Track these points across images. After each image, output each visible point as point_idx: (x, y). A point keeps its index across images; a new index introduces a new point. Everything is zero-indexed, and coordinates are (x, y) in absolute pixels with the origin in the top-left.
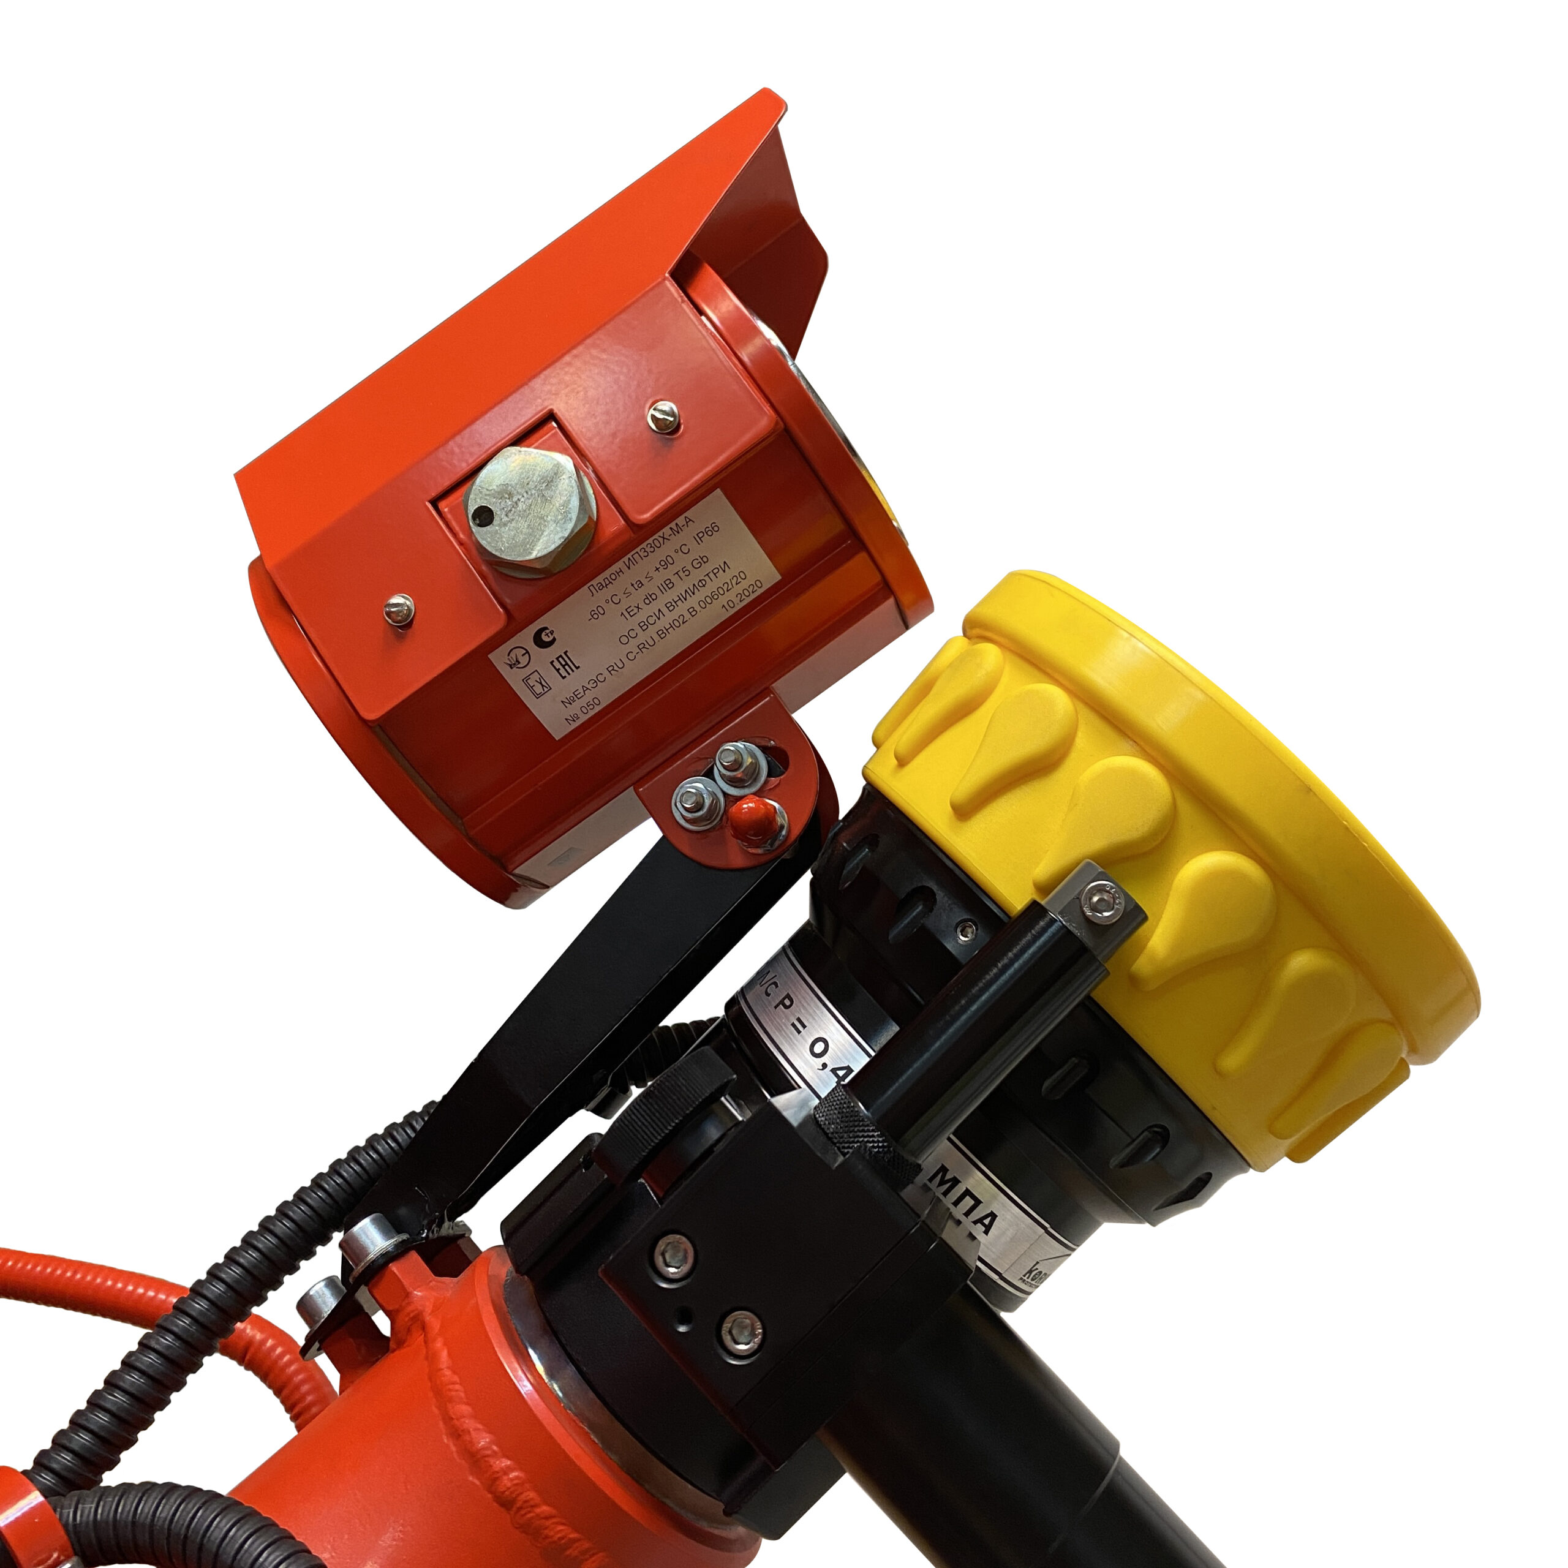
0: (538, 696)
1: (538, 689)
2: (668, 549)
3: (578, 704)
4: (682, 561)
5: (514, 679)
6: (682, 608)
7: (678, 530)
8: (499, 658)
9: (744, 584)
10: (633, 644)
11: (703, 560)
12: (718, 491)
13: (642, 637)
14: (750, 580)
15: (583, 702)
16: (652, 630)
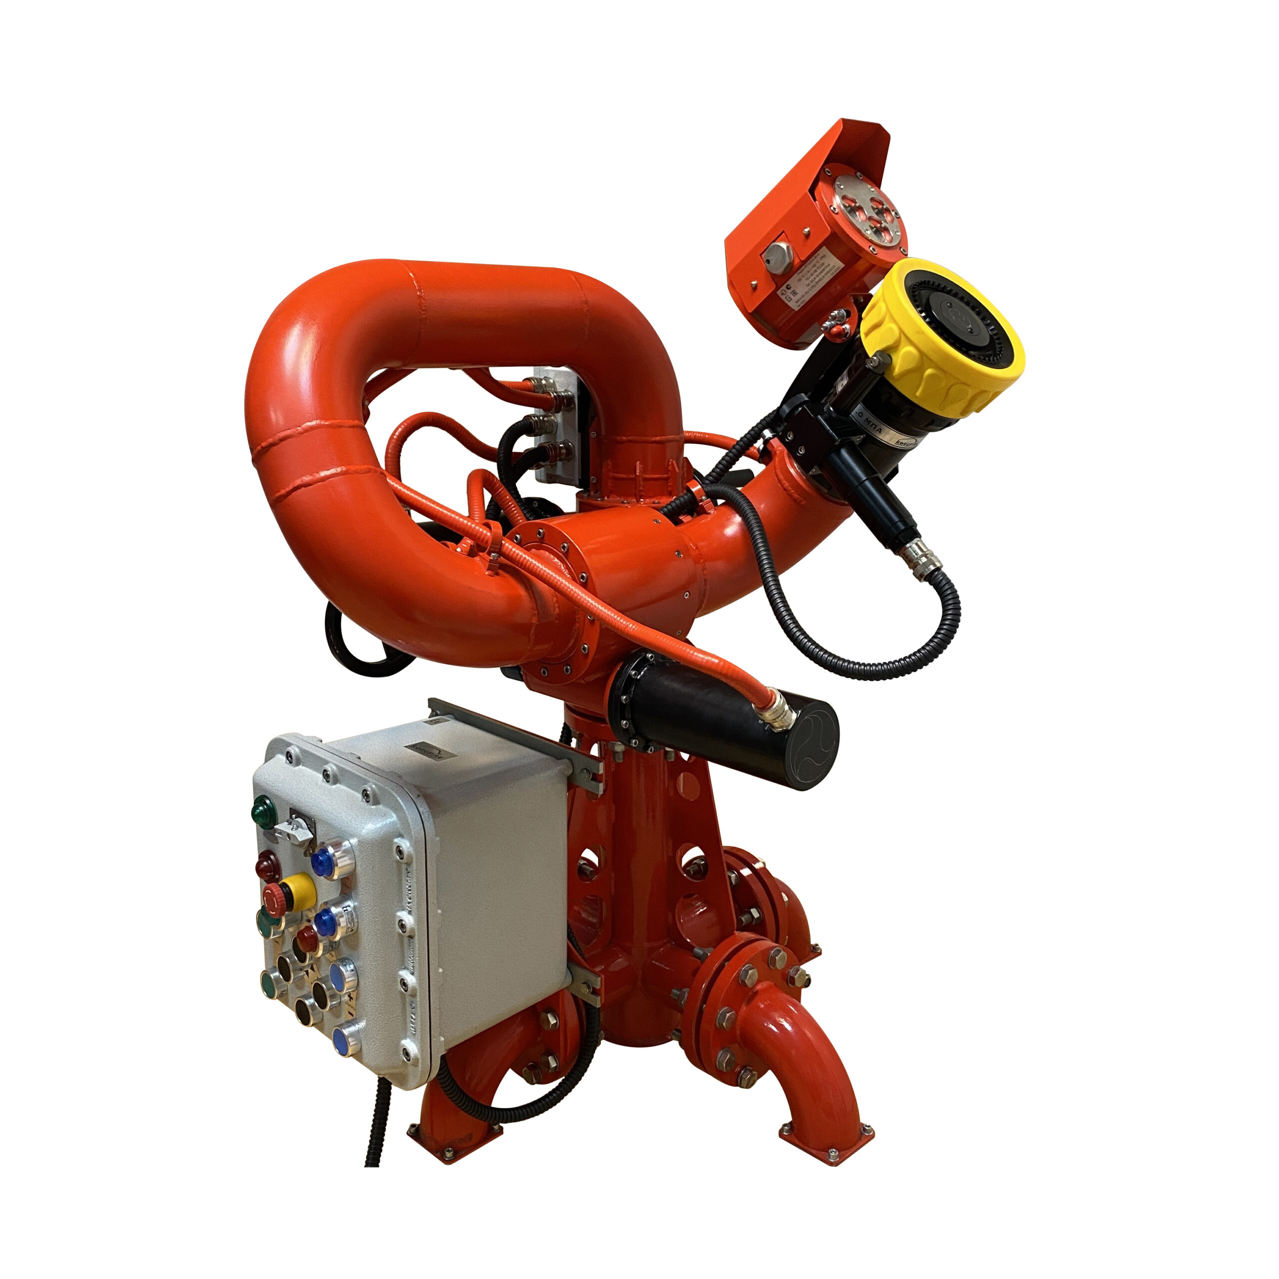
0: (789, 301)
1: (789, 300)
2: (814, 262)
3: (799, 302)
4: (818, 265)
5: (783, 297)
6: (820, 276)
7: (816, 257)
8: (779, 293)
9: (835, 268)
10: (810, 286)
11: (823, 264)
12: (824, 247)
13: (812, 285)
14: (837, 267)
15: (801, 301)
16: (814, 282)
